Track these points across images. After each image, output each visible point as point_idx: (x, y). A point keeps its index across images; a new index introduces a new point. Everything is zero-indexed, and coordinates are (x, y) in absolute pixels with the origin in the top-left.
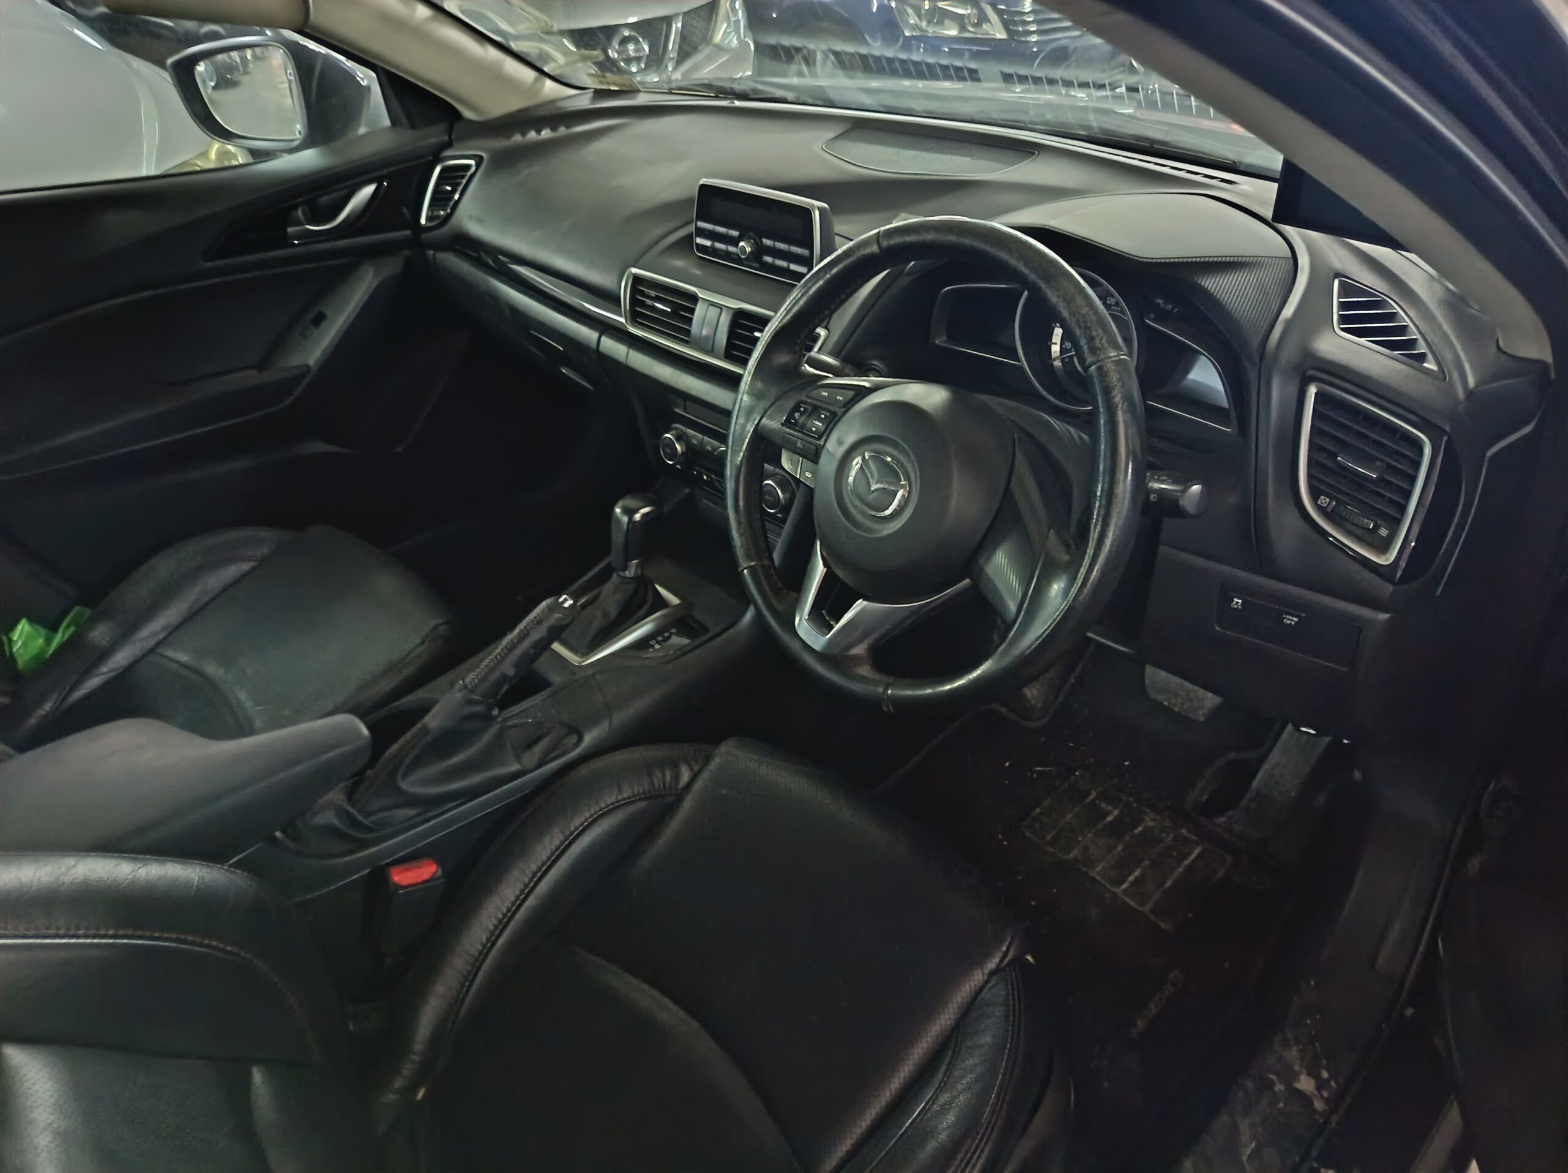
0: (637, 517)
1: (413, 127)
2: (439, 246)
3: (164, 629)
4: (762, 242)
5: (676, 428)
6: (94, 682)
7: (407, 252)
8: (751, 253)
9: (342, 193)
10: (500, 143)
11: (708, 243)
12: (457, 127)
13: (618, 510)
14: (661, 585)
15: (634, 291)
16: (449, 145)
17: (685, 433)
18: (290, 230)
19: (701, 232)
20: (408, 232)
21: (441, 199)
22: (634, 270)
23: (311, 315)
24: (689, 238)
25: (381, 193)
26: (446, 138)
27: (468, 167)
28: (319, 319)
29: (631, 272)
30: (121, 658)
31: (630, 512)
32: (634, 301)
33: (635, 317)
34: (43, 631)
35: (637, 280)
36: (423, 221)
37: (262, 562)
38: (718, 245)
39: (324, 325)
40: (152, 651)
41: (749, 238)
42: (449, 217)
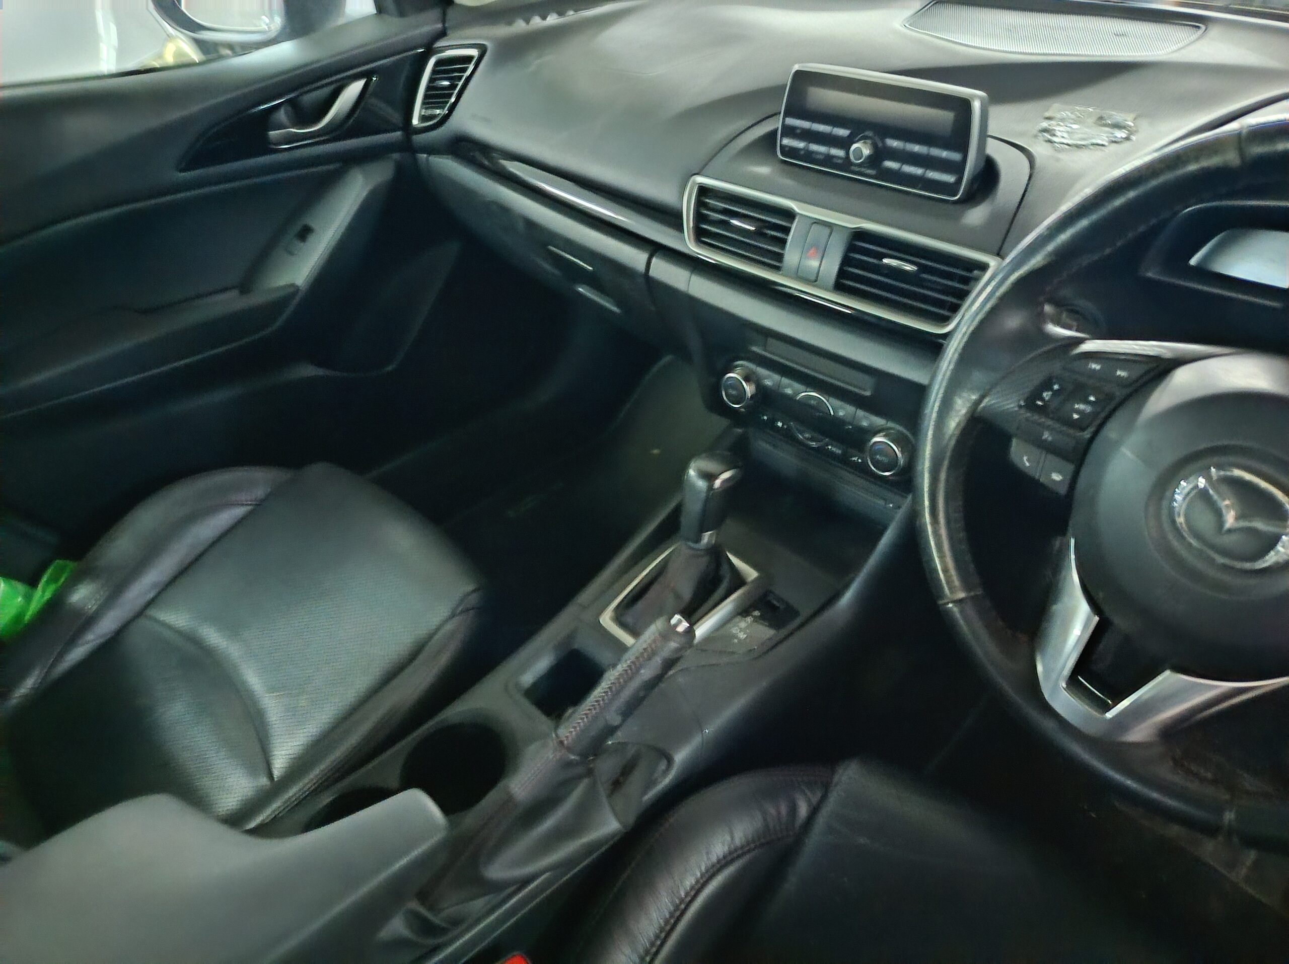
0: (717, 483)
1: (402, 14)
2: (432, 149)
3: (154, 585)
4: (883, 142)
5: (742, 366)
6: (78, 653)
7: (396, 156)
8: (869, 157)
9: (327, 91)
10: (503, 31)
11: (801, 145)
12: (451, 13)
13: (692, 472)
14: (731, 553)
15: (700, 204)
16: (442, 34)
17: (754, 373)
18: (273, 133)
19: (789, 131)
20: (398, 134)
21: (435, 96)
22: (701, 180)
23: (297, 227)
24: (770, 139)
25: (371, 89)
26: (439, 26)
27: (468, 59)
28: (305, 233)
29: (694, 183)
30: (107, 625)
31: (710, 477)
32: (700, 218)
33: (700, 235)
34: (21, 587)
35: (704, 191)
36: (415, 121)
37: (259, 506)
38: (814, 147)
39: (312, 238)
40: (140, 614)
41: (865, 138)
42: (446, 118)
